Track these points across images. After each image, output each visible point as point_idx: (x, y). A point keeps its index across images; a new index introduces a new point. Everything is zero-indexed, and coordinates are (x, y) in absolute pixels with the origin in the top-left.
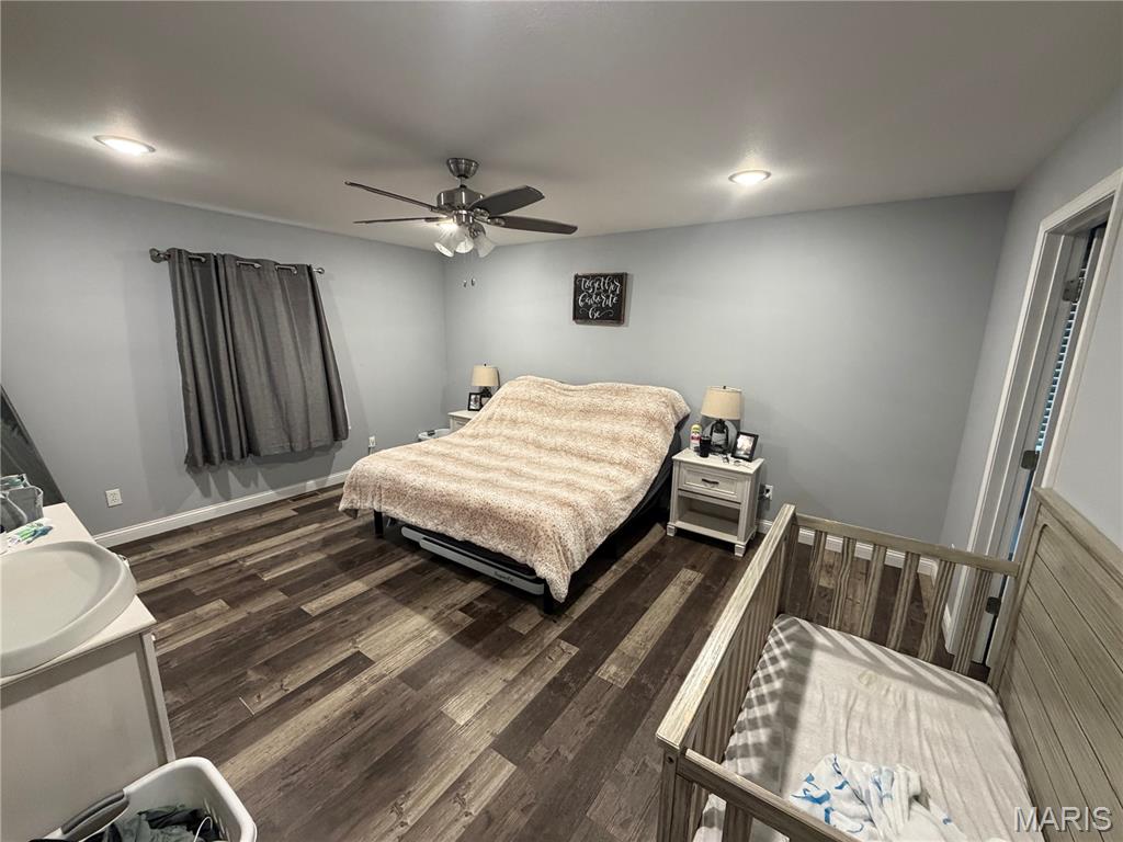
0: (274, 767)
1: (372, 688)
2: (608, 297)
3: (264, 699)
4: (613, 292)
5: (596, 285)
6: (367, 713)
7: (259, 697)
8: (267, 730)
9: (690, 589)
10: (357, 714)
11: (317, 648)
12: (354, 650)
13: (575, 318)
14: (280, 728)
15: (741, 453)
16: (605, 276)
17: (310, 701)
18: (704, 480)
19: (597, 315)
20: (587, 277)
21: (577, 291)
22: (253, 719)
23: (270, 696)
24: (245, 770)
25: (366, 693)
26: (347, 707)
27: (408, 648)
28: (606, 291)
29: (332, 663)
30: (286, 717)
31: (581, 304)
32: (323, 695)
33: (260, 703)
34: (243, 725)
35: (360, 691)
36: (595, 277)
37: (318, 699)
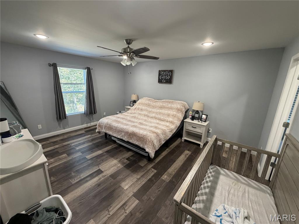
0: (77, 198)
1: (102, 179)
2: (168, 76)
3: (76, 180)
4: (169, 75)
5: (165, 73)
6: (101, 185)
7: (74, 179)
8: (76, 188)
9: (187, 156)
10: (99, 185)
11: (89, 167)
12: (99, 168)
13: (159, 82)
14: (79, 188)
15: (203, 120)
16: (167, 71)
17: (87, 181)
18: (192, 127)
19: (164, 81)
20: (162, 71)
21: (159, 75)
22: (73, 185)
23: (77, 179)
24: (70, 198)
25: (101, 180)
26: (96, 183)
27: (112, 169)
28: (167, 75)
29: (93, 171)
30: (81, 185)
31: (160, 78)
32: (90, 180)
33: (74, 181)
34: (70, 186)
35: (100, 179)
36: (164, 71)
37: (89, 181)
